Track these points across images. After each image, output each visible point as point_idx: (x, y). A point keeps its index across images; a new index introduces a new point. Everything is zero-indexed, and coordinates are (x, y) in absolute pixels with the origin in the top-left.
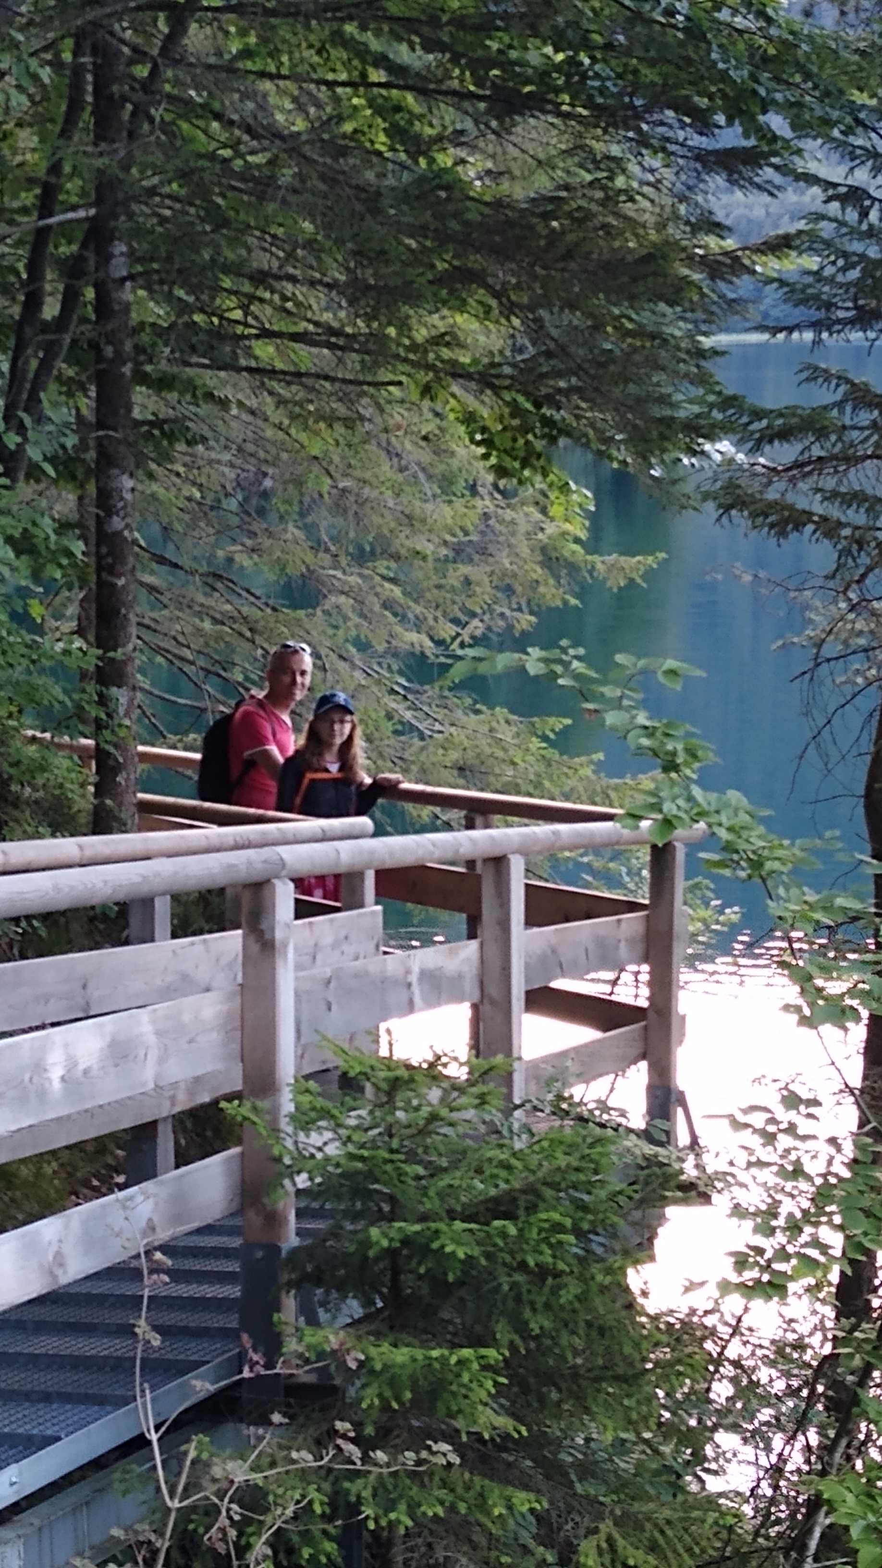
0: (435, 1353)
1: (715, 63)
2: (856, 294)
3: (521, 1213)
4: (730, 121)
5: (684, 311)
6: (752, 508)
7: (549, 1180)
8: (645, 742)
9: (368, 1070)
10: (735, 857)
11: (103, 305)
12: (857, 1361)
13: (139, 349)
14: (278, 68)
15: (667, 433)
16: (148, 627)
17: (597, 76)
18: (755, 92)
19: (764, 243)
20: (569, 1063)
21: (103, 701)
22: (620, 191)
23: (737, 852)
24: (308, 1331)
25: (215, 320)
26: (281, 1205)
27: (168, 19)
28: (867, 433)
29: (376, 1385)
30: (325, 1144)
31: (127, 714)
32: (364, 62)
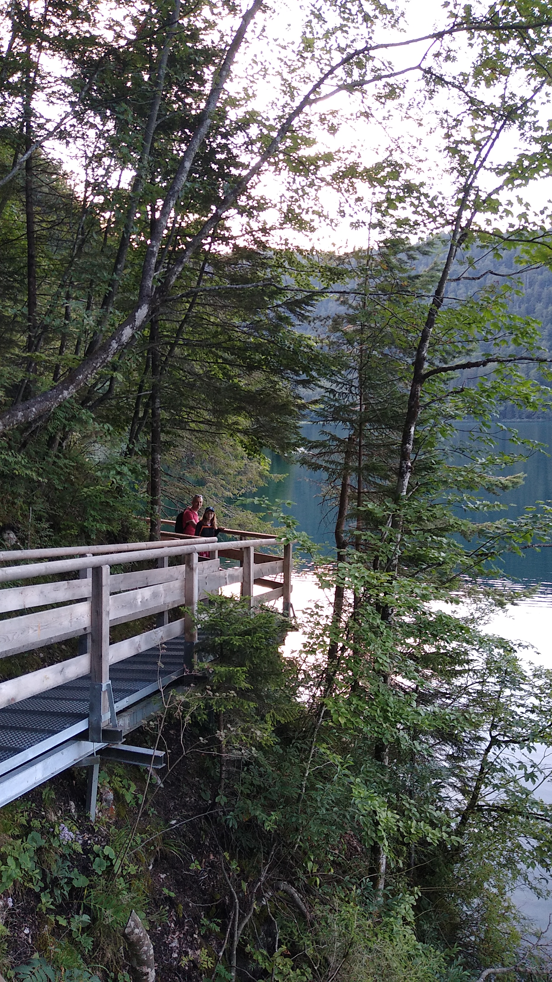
0: (231, 669)
1: (299, 360)
2: (333, 414)
3: (252, 634)
4: (303, 373)
5: (292, 418)
6: (308, 464)
7: (259, 626)
8: (282, 521)
9: (216, 600)
12: (332, 671)
13: (162, 425)
14: (196, 359)
15: (288, 446)
16: (164, 491)
17: (272, 362)
18: (309, 367)
19: (311, 402)
20: (265, 597)
21: (152, 508)
22: (277, 389)
23: (304, 547)
24: (200, 663)
25: (181, 418)
26: (194, 632)
27: (170, 346)
28: (335, 447)
29: (216, 677)
30: (205, 617)
31: (158, 512)
32: (217, 357)
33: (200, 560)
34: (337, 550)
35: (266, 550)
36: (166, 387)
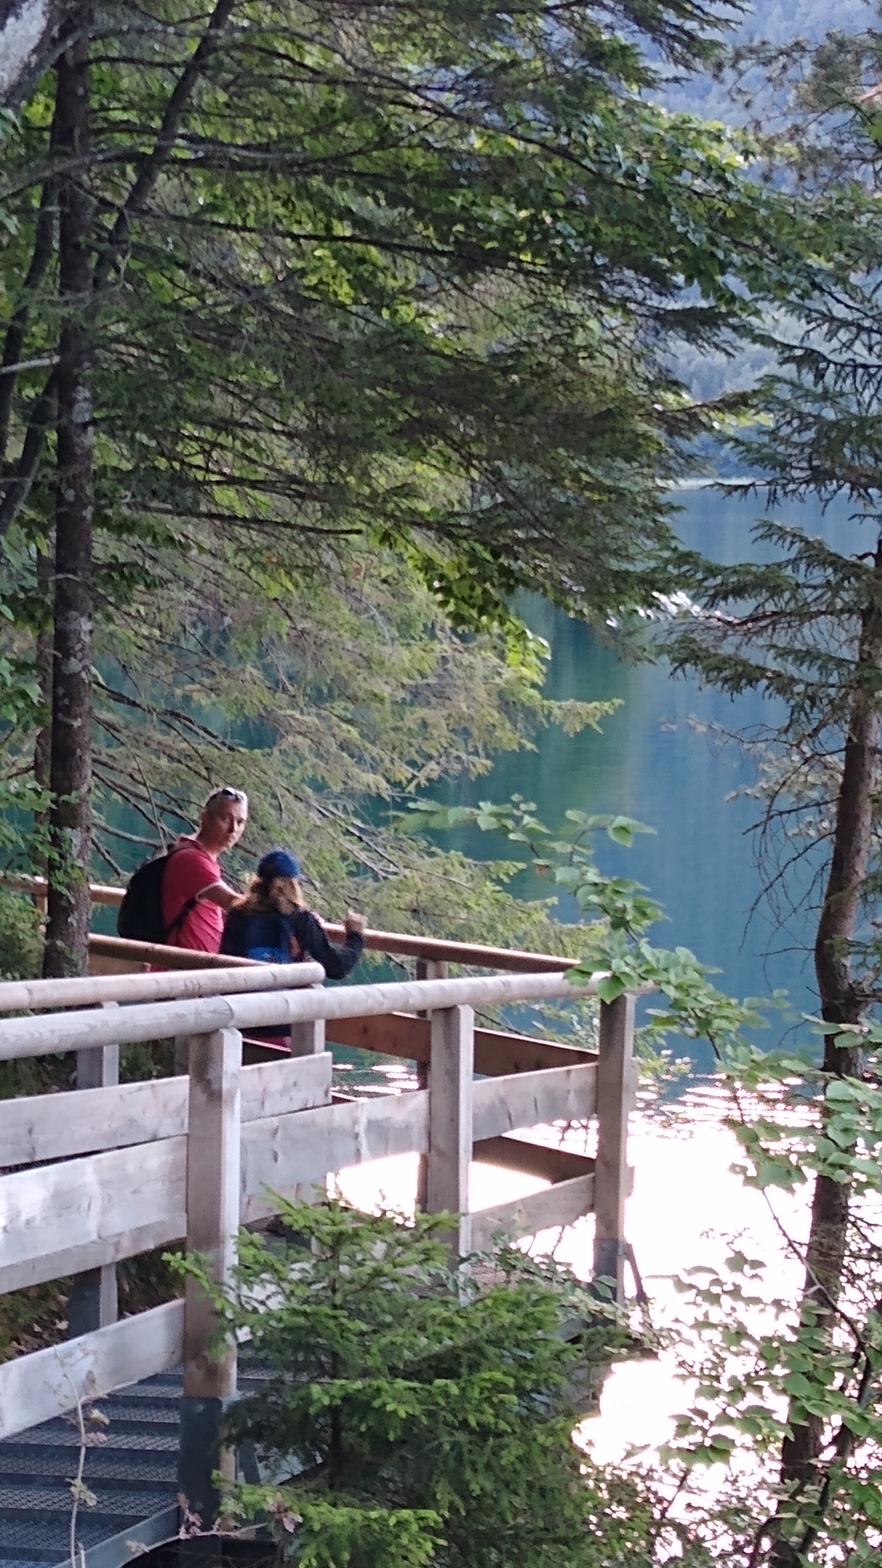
0: (374, 1514)
1: (673, 226)
2: (811, 454)
3: (464, 1370)
4: (689, 280)
5: (642, 467)
6: (706, 662)
7: (493, 1338)
8: (594, 899)
9: (313, 1225)
10: (684, 1014)
11: (65, 447)
12: (799, 1527)
13: (99, 494)
14: (244, 220)
15: (623, 586)
16: (105, 764)
17: (559, 233)
18: (713, 255)
19: (721, 401)
20: (516, 1217)
21: (56, 841)
22: (579, 348)
23: (686, 1010)
24: (247, 1488)
25: (177, 465)
26: (223, 1359)
27: (135, 170)
28: (820, 592)
29: (313, 1546)
30: (268, 1297)
31: (80, 855)
32: (328, 214)
33: (251, 1056)
34: (821, 1027)
35: (525, 1019)
36: (118, 339)
